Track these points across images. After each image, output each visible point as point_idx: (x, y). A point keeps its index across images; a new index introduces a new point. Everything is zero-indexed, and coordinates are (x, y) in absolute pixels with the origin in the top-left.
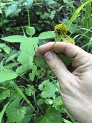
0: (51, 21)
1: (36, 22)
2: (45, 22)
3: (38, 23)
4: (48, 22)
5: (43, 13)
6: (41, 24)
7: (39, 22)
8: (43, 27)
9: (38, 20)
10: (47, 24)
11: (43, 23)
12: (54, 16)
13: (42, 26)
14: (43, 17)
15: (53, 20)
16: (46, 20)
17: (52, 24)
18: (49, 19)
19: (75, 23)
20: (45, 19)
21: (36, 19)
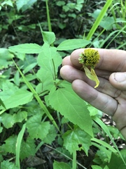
0: (77, 14)
1: (58, 17)
2: (70, 15)
3: (60, 18)
4: (74, 16)
5: (67, 3)
6: (64, 19)
7: (61, 16)
8: (67, 23)
9: (60, 13)
10: (73, 18)
11: (67, 17)
12: (81, 6)
13: (65, 21)
14: (66, 9)
15: (80, 13)
16: (71, 13)
17: (78, 19)
18: (75, 11)
19: (111, 16)
20: (69, 12)
21: (57, 13)
